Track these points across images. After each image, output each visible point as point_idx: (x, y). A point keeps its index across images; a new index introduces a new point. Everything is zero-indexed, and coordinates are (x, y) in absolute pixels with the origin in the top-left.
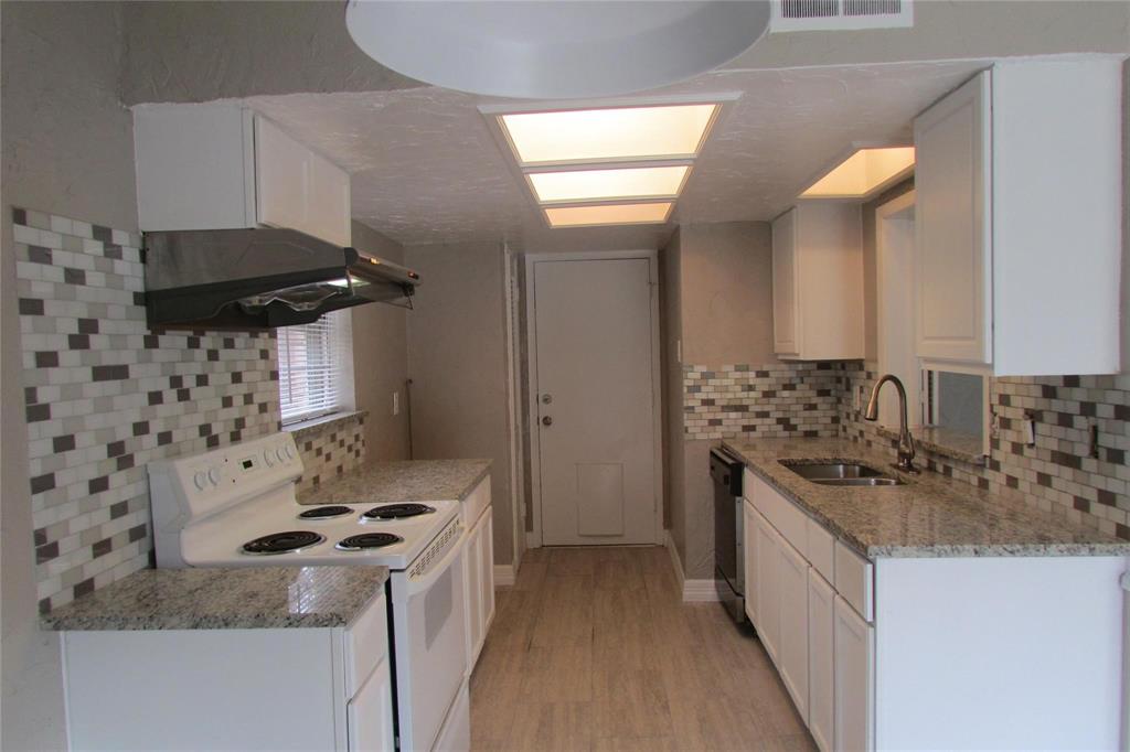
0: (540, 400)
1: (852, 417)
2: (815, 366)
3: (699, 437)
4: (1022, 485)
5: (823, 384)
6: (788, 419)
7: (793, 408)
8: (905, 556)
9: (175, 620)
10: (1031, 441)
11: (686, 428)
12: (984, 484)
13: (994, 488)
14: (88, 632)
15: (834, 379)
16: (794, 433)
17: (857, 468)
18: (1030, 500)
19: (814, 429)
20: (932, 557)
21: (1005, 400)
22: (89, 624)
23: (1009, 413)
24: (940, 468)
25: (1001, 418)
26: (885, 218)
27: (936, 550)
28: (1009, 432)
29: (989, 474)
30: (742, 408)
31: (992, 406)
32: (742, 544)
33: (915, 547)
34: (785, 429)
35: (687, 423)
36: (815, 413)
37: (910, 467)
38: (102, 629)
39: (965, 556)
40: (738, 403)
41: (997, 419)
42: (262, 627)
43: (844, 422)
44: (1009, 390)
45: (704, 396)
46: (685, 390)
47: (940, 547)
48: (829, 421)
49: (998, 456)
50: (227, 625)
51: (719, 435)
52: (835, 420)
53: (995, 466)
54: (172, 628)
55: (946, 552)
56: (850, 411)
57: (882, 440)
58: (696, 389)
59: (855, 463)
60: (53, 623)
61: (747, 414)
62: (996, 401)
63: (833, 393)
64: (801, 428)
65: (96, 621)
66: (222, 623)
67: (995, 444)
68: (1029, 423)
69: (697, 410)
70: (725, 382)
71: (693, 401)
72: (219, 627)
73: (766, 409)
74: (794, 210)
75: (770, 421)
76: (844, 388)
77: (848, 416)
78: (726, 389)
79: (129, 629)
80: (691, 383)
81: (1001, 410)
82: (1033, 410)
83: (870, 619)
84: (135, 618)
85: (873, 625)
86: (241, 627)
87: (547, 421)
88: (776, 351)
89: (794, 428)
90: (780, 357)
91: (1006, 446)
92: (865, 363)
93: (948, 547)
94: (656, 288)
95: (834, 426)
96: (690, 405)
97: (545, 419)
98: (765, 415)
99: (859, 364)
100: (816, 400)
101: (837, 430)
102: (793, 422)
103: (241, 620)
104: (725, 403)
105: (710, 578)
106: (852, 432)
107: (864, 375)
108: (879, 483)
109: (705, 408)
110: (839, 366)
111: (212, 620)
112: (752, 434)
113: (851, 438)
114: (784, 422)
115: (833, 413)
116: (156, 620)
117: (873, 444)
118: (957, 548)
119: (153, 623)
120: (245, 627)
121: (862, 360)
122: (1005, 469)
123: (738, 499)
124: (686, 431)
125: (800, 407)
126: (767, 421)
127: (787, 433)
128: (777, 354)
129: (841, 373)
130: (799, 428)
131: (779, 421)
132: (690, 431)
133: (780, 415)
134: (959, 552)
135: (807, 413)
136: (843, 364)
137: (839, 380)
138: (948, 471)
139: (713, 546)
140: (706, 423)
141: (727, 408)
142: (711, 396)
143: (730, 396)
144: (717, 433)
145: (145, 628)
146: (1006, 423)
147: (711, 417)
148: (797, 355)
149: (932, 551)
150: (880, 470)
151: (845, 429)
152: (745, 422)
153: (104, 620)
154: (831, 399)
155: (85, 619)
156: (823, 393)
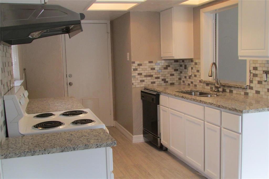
0: (68, 76)
1: (188, 77)
2: (173, 61)
3: (137, 86)
4: (261, 93)
5: (176, 67)
6: (165, 79)
7: (167, 75)
8: (252, 112)
9: (54, 150)
10: (266, 80)
11: (133, 83)
12: (246, 94)
13: (250, 95)
14: (19, 158)
15: (179, 66)
16: (167, 84)
17: (198, 93)
18: (265, 97)
19: (173, 82)
20: (258, 112)
21: (255, 68)
22: (19, 155)
23: (257, 72)
24: (228, 91)
25: (253, 74)
26: (204, 13)
27: (259, 110)
28: (256, 78)
29: (248, 91)
30: (151, 76)
31: (250, 71)
32: (160, 121)
33: (254, 110)
34: (164, 83)
35: (133, 82)
36: (173, 77)
37: (218, 91)
38: (25, 156)
39: (265, 111)
40: (149, 74)
41: (252, 74)
42: (87, 149)
43: (183, 79)
44: (257, 65)
45: (139, 72)
46: (132, 70)
47: (260, 109)
48: (178, 79)
49: (252, 85)
50: (74, 149)
51: (144, 86)
52: (180, 79)
53: (251, 88)
54: (53, 153)
55: (261, 110)
56: (186, 75)
57: (202, 84)
58: (135, 70)
59: (197, 91)
60: (4, 156)
61: (152, 78)
62: (252, 69)
63: (179, 70)
64: (170, 82)
65: (22, 153)
66: (72, 149)
67: (251, 82)
68: (265, 75)
69: (136, 77)
70: (146, 67)
71: (135, 74)
72: (71, 151)
73: (159, 76)
74: (173, 9)
75: (160, 80)
76: (183, 68)
77: (185, 77)
78: (146, 69)
79: (36, 155)
80: (134, 68)
81: (254, 72)
82: (266, 71)
83: (240, 132)
84: (38, 151)
85: (241, 134)
86: (80, 150)
87: (70, 84)
88: (162, 56)
89: (167, 82)
90: (163, 58)
91: (255, 82)
92: (194, 60)
93: (261, 109)
94: (109, 34)
95: (179, 81)
96: (134, 75)
97: (70, 83)
98: (157, 78)
99: (191, 60)
100: (174, 73)
101: (180, 82)
102: (167, 80)
103: (80, 147)
104: (145, 74)
105: (141, 134)
106: (187, 83)
107: (193, 63)
108: (211, 96)
109: (139, 76)
110: (181, 61)
111: (69, 148)
112: (154, 84)
113: (187, 84)
114: (164, 80)
115: (179, 77)
116: (47, 150)
117: (197, 86)
118: (264, 109)
119: (46, 152)
120: (81, 150)
121: (192, 59)
122: (255, 89)
123: (158, 105)
124: (133, 84)
125: (169, 75)
126: (159, 80)
127: (165, 84)
128: (162, 57)
129: (182, 63)
130: (169, 82)
131: (163, 80)
132: (134, 84)
133: (163, 78)
134: (264, 110)
135: (171, 77)
136: (183, 60)
137: (181, 66)
138: (231, 91)
139: (142, 123)
140: (139, 81)
141: (146, 76)
142: (141, 72)
143: (147, 72)
144: (143, 85)
145: (42, 154)
146: (255, 75)
147: (141, 79)
148: (174, 57)
149: (258, 110)
150: (208, 93)
151: (184, 82)
152: (152, 81)
153: (26, 153)
154: (178, 72)
155: (18, 153)
156: (176, 70)
